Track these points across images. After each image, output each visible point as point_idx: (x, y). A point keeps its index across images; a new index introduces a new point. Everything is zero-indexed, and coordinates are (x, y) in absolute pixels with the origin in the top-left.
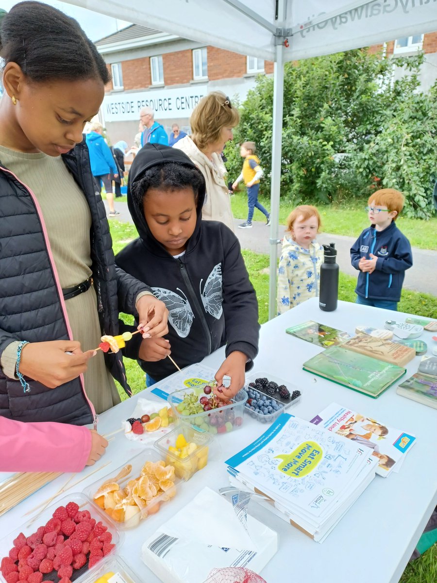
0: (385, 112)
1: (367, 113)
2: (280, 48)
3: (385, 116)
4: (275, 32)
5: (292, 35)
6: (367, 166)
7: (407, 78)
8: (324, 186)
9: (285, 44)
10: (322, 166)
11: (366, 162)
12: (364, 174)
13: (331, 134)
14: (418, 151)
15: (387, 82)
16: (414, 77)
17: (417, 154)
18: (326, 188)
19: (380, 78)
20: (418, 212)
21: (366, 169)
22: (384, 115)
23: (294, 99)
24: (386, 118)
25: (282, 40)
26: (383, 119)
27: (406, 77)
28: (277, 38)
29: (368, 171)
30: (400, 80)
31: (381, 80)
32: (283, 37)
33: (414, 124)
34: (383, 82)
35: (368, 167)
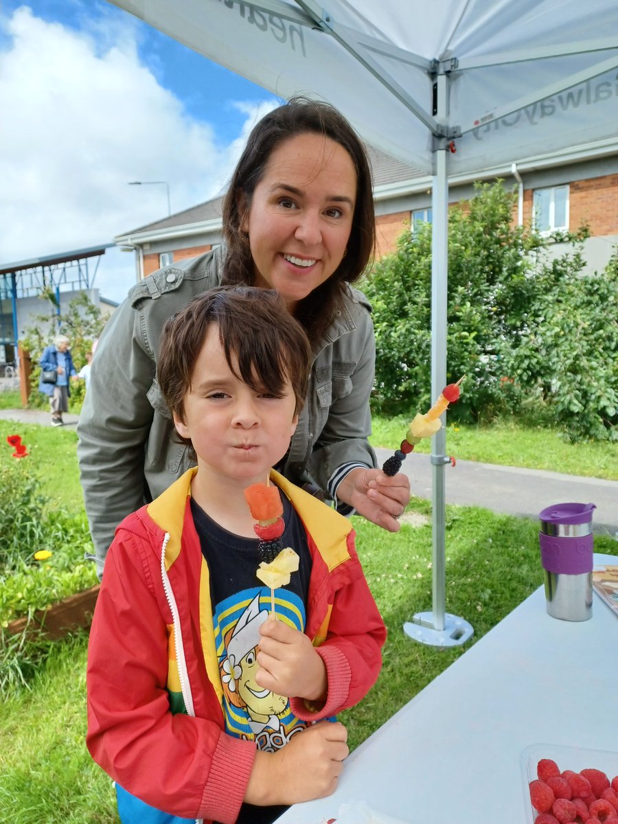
0: (546, 297)
1: (520, 299)
2: (441, 154)
3: (547, 303)
4: (435, 128)
5: (461, 136)
6: (528, 366)
7: (569, 256)
8: (468, 395)
9: (451, 149)
10: (462, 367)
11: (527, 362)
12: (525, 378)
13: (472, 325)
14: (602, 346)
15: (542, 260)
16: (578, 256)
17: (602, 351)
18: (470, 398)
19: (532, 256)
20: (613, 432)
21: (528, 371)
22: (545, 301)
23: (417, 282)
24: (547, 305)
25: (443, 143)
26: (543, 306)
27: (567, 255)
28: (436, 139)
29: (530, 373)
30: (560, 259)
31: (535, 259)
32: (445, 139)
33: (590, 310)
34: (537, 261)
35: (529, 368)
